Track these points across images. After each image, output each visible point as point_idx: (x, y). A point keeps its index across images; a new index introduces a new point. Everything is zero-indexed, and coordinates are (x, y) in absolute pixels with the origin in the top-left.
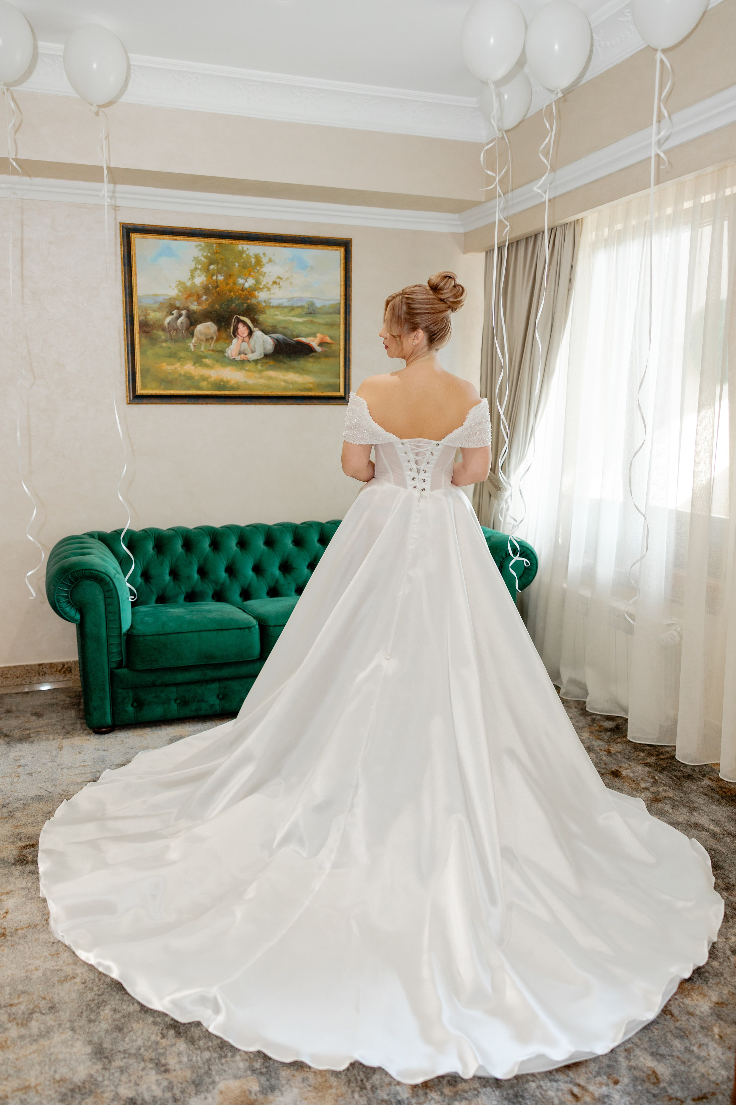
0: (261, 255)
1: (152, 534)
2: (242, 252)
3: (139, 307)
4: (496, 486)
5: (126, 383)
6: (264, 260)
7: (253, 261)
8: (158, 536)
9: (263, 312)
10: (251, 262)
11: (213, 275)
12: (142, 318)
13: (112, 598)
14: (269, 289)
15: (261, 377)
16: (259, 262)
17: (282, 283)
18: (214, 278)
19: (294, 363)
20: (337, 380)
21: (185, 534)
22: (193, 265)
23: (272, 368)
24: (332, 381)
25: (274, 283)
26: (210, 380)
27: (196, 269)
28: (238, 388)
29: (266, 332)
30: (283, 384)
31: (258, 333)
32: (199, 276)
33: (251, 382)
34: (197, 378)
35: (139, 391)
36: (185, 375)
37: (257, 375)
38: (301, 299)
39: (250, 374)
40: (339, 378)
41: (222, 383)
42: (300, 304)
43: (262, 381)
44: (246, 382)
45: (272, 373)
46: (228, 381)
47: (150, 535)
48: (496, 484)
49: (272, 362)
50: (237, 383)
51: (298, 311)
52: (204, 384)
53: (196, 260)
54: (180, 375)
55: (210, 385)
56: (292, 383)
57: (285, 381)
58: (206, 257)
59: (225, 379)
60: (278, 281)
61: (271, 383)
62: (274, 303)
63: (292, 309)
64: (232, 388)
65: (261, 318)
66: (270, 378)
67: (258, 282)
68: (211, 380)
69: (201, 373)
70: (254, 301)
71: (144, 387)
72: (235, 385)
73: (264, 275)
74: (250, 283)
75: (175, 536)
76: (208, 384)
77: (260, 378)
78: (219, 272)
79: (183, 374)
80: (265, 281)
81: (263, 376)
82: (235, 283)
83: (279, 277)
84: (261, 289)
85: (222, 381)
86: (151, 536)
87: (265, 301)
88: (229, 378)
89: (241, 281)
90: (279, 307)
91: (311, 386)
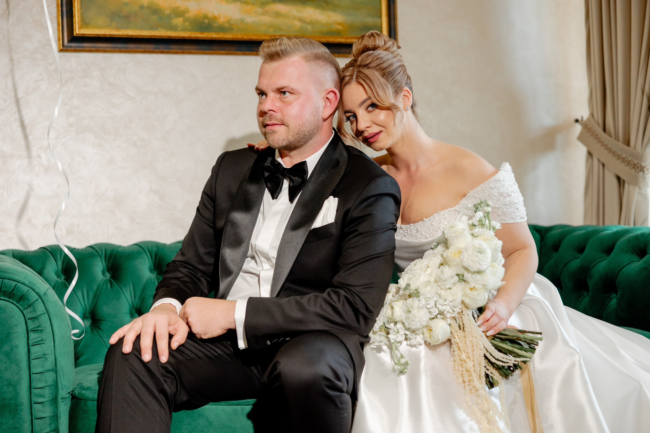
1: (102, 251)
4: (635, 165)
5: (58, 18)
8: (112, 251)
13: (41, 331)
15: (265, 13)
20: (377, 20)
21: (155, 249)
24: (370, 20)
26: (187, 15)
28: (230, 29)
30: (298, 24)
33: (250, 19)
34: (167, 12)
35: (78, 31)
36: (148, 8)
37: (259, 10)
39: (248, 7)
40: (381, 17)
41: (206, 21)
43: (266, 19)
44: (242, 20)
46: (215, 18)
47: (97, 252)
48: (636, 162)
50: (228, 22)
52: (178, 21)
54: (142, 7)
55: (187, 24)
56: (311, 23)
57: (301, 20)
59: (210, 15)
61: (280, 21)
64: (222, 29)
66: (278, 15)
68: (190, 15)
69: (175, 5)
71: (85, 24)
72: (226, 25)
75: (138, 253)
76: (185, 21)
77: (263, 14)
79: (146, 5)
81: (267, 12)
85: (206, 17)
86: (100, 253)
88: (216, 14)
91: (340, 27)
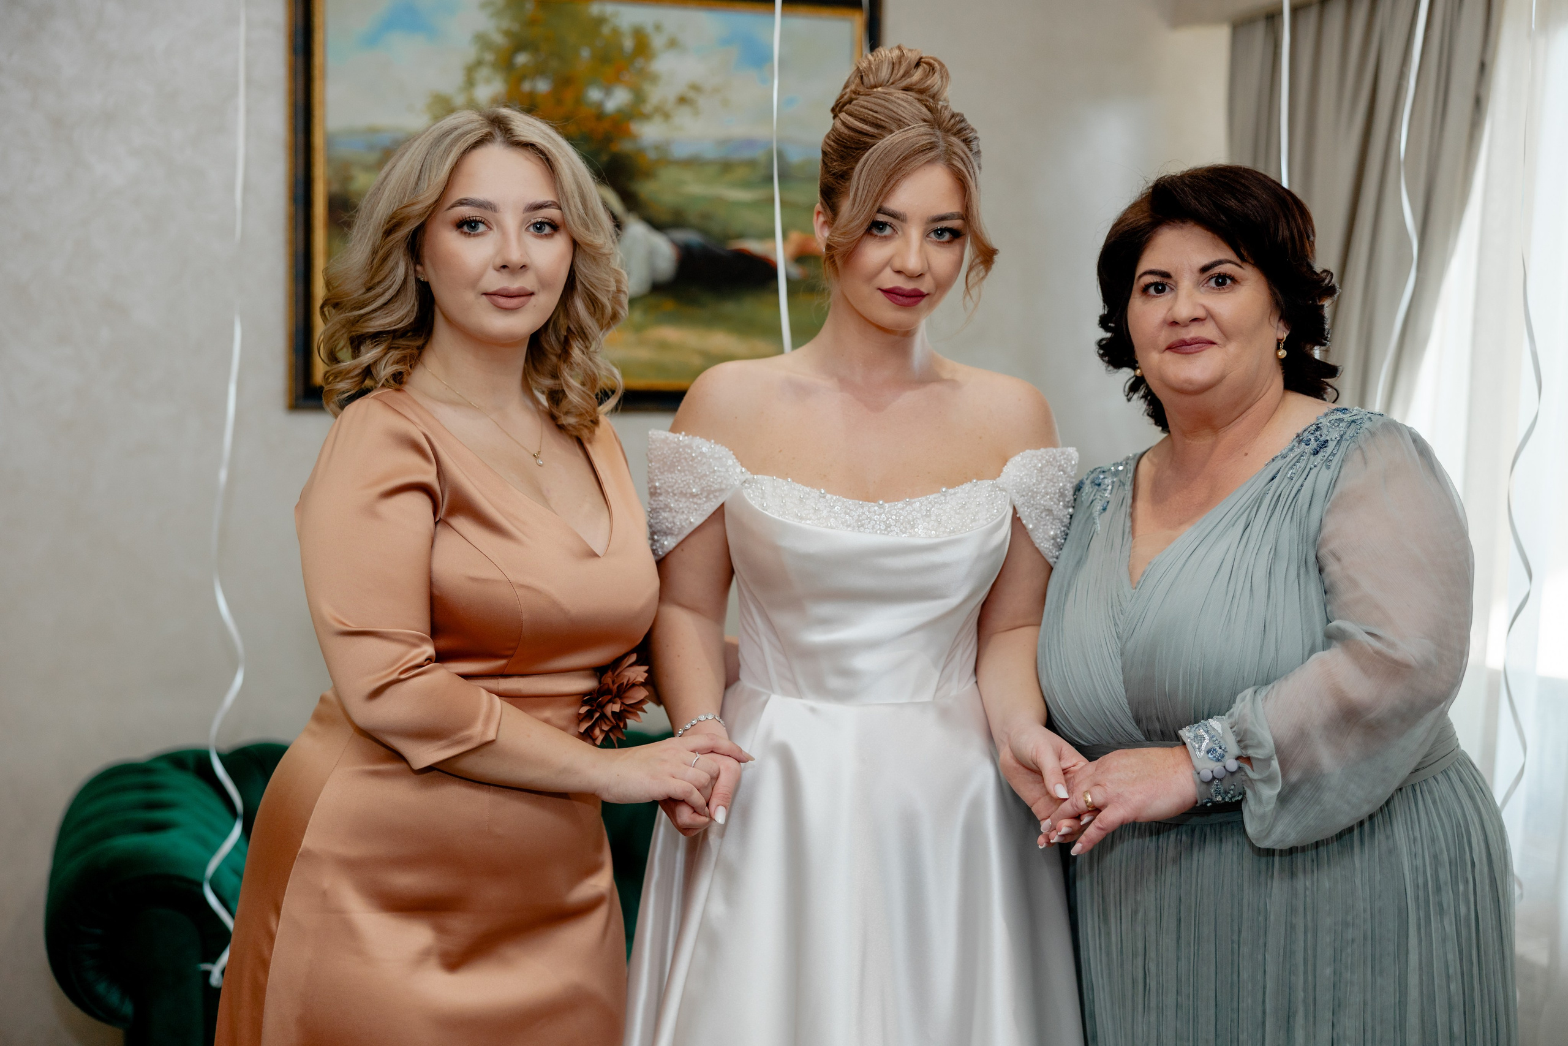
0: (649, 29)
2: (600, 21)
3: (329, 161)
5: (287, 356)
6: (657, 42)
7: (628, 44)
9: (648, 174)
10: (620, 48)
11: (522, 78)
12: (336, 188)
14: (667, 116)
16: (642, 46)
17: (702, 101)
18: (527, 86)
19: (729, 307)
22: (471, 53)
23: (673, 319)
25: (682, 100)
27: (479, 63)
29: (657, 225)
31: (636, 229)
32: (488, 81)
37: (631, 338)
38: (750, 143)
42: (746, 154)
43: (643, 353)
45: (671, 333)
49: (669, 305)
51: (741, 173)
53: (482, 41)
58: (507, 33)
60: (692, 94)
62: (680, 152)
63: (726, 167)
65: (647, 189)
67: (639, 97)
70: (624, 146)
73: (654, 79)
74: (617, 99)
77: (637, 345)
78: (539, 71)
80: (656, 95)
82: (579, 100)
83: (696, 88)
84: (646, 117)
87: (657, 148)
89: (595, 95)
90: (693, 163)
